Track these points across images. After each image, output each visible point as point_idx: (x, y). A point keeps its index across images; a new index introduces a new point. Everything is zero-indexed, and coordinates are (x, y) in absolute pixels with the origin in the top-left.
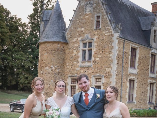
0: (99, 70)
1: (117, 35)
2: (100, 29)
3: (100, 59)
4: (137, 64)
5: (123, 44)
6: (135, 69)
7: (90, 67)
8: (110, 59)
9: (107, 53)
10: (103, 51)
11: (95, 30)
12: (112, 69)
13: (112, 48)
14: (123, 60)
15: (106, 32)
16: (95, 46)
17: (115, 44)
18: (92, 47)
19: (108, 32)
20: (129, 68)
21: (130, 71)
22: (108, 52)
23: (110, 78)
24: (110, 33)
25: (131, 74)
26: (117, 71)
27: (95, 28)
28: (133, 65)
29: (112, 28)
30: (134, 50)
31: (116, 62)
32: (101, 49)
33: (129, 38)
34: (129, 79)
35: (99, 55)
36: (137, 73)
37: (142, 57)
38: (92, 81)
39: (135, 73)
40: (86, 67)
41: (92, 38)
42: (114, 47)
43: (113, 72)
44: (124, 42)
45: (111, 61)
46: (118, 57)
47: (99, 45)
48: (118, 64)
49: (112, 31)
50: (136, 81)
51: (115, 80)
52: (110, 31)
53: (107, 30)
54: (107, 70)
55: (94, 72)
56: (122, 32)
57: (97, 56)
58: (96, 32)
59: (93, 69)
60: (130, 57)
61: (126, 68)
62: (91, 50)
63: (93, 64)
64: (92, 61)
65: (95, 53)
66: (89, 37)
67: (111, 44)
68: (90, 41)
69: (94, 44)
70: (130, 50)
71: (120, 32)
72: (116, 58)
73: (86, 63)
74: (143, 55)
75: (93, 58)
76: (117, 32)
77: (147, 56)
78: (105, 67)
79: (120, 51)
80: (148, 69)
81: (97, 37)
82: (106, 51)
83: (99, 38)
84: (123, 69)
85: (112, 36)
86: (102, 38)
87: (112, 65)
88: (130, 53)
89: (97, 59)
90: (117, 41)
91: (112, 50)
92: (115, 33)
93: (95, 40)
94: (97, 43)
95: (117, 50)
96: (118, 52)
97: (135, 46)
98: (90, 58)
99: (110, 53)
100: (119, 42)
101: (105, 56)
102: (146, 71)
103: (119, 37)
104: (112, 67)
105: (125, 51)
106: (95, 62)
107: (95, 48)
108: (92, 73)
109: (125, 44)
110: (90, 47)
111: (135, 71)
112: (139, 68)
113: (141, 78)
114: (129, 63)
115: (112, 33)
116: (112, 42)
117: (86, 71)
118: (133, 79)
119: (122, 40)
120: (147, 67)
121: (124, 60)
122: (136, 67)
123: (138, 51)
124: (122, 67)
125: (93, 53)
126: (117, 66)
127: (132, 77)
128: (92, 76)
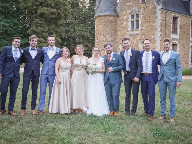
0: (145, 37)
1: (159, 7)
2: (145, 3)
3: (146, 28)
4: (179, 31)
5: (165, 14)
6: (177, 34)
7: (137, 34)
8: (154, 27)
9: (151, 23)
10: (149, 21)
11: (141, 3)
12: (156, 36)
13: (156, 18)
14: (165, 27)
15: (151, 5)
16: (141, 17)
17: (159, 14)
18: (139, 18)
19: (152, 5)
20: (172, 34)
21: (172, 37)
22: (153, 22)
23: (155, 43)
24: (154, 6)
25: (173, 39)
26: (160, 37)
27: (141, 2)
28: (175, 32)
29: (155, 2)
30: (175, 19)
31: (159, 29)
32: (146, 19)
33: (170, 8)
34: (171, 43)
35: (145, 24)
36: (179, 38)
37: (183, 24)
38: (140, 47)
39: (177, 38)
40: (135, 35)
41: (138, 10)
42: (157, 17)
43: (157, 39)
44: (166, 12)
45: (156, 29)
46: (161, 26)
47: (145, 16)
48: (161, 31)
49: (155, 4)
50: (178, 45)
51: (159, 45)
52: (154, 4)
53: (151, 4)
54: (152, 36)
55: (141, 38)
56: (164, 4)
57: (143, 25)
58: (142, 6)
59: (140, 36)
60: (172, 25)
61: (169, 34)
62: (138, 20)
63: (140, 32)
64: (139, 30)
65: (142, 23)
66: (136, 10)
67: (155, 15)
68: (138, 13)
69: (141, 15)
70: (172, 19)
71: (162, 4)
72: (159, 26)
73: (135, 31)
74: (184, 23)
75: (140, 27)
76: (159, 5)
77: (188, 23)
78: (150, 34)
79: (162, 20)
80: (189, 34)
81: (143, 9)
82: (151, 20)
83: (144, 10)
84: (166, 35)
85: (156, 8)
86: (147, 11)
87: (156, 32)
88: (172, 21)
89: (143, 28)
90: (160, 12)
91: (156, 20)
92: (158, 5)
93: (141, 12)
94: (143, 14)
95: (160, 20)
96: (161, 21)
97: (176, 15)
98: (137, 27)
99: (154, 22)
100: (162, 13)
101: (150, 25)
102: (187, 36)
103: (161, 9)
104: (156, 34)
105: (167, 20)
106: (141, 30)
107: (141, 19)
108: (140, 39)
109: (167, 14)
110: (137, 18)
111: (177, 37)
112: (181, 34)
113: (183, 42)
114: (172, 30)
115: (155, 6)
116: (156, 13)
117: (135, 38)
118: (175, 43)
119: (164, 11)
120: (188, 32)
121: (167, 27)
122: (178, 33)
123: (179, 19)
124: (165, 33)
125: (140, 23)
126: (160, 33)
127: (175, 42)
128: (140, 43)
